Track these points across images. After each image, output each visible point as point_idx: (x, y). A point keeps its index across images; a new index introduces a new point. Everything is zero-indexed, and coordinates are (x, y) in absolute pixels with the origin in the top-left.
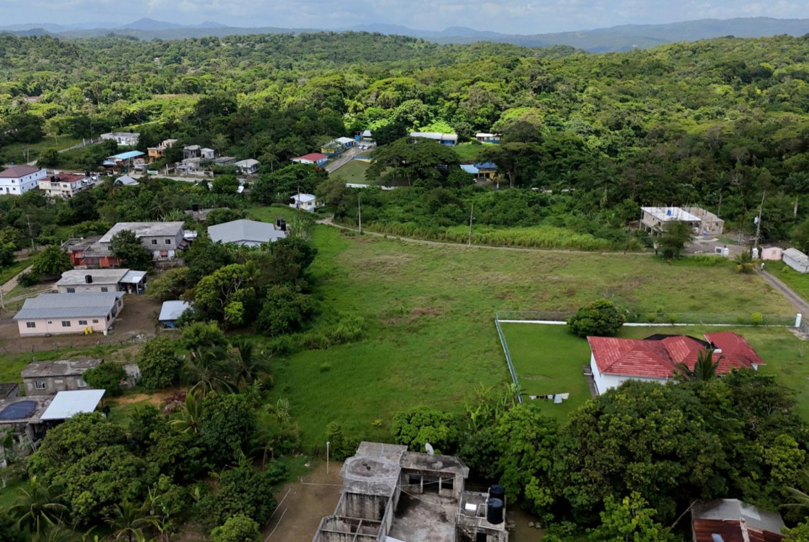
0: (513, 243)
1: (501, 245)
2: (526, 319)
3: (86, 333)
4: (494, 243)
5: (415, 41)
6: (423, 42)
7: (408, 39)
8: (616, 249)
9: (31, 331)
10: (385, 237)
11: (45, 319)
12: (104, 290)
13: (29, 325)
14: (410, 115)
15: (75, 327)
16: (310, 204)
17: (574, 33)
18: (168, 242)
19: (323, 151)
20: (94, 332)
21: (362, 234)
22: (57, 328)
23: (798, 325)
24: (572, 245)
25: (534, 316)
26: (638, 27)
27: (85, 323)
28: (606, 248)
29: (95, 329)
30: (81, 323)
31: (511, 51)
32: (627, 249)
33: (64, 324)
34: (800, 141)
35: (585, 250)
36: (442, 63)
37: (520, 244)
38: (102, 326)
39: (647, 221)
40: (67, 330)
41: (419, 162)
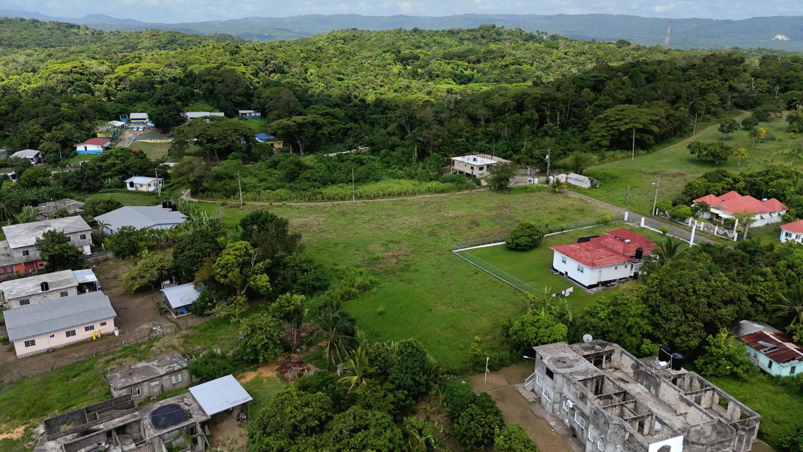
0: (384, 195)
1: (375, 197)
2: (470, 246)
3: (94, 338)
4: (368, 197)
5: (79, 27)
6: (87, 29)
7: (71, 26)
8: (459, 190)
9: (31, 350)
10: (271, 204)
11: (46, 333)
12: (64, 294)
13: (27, 344)
14: (171, 97)
15: (82, 335)
16: (149, 185)
17: (212, 22)
18: (84, 237)
19: (99, 135)
20: (102, 335)
21: (244, 204)
22: (61, 340)
23: (626, 219)
24: (429, 191)
25: (474, 244)
26: (261, 18)
27: (92, 328)
28: (453, 189)
29: (103, 332)
30: (87, 329)
31: (189, 38)
32: (467, 188)
33: (68, 334)
34: (515, 103)
35: (439, 193)
36: (125, 48)
37: (389, 195)
38: (110, 327)
39: (457, 167)
40: (72, 339)
41: (225, 138)
